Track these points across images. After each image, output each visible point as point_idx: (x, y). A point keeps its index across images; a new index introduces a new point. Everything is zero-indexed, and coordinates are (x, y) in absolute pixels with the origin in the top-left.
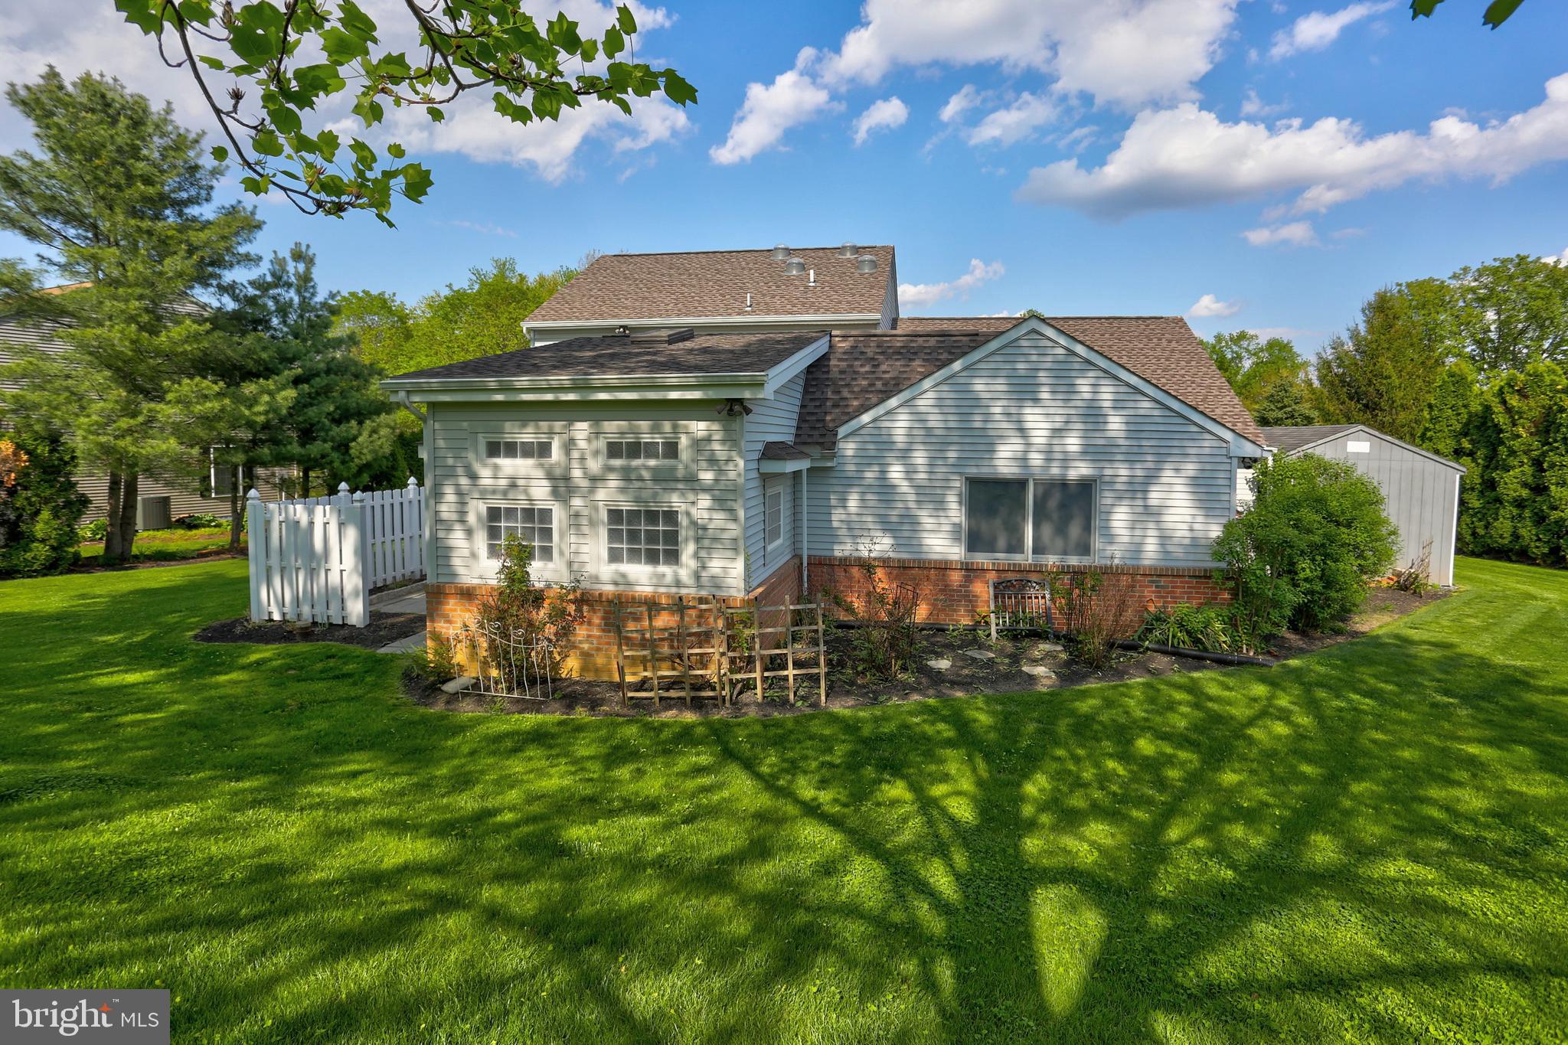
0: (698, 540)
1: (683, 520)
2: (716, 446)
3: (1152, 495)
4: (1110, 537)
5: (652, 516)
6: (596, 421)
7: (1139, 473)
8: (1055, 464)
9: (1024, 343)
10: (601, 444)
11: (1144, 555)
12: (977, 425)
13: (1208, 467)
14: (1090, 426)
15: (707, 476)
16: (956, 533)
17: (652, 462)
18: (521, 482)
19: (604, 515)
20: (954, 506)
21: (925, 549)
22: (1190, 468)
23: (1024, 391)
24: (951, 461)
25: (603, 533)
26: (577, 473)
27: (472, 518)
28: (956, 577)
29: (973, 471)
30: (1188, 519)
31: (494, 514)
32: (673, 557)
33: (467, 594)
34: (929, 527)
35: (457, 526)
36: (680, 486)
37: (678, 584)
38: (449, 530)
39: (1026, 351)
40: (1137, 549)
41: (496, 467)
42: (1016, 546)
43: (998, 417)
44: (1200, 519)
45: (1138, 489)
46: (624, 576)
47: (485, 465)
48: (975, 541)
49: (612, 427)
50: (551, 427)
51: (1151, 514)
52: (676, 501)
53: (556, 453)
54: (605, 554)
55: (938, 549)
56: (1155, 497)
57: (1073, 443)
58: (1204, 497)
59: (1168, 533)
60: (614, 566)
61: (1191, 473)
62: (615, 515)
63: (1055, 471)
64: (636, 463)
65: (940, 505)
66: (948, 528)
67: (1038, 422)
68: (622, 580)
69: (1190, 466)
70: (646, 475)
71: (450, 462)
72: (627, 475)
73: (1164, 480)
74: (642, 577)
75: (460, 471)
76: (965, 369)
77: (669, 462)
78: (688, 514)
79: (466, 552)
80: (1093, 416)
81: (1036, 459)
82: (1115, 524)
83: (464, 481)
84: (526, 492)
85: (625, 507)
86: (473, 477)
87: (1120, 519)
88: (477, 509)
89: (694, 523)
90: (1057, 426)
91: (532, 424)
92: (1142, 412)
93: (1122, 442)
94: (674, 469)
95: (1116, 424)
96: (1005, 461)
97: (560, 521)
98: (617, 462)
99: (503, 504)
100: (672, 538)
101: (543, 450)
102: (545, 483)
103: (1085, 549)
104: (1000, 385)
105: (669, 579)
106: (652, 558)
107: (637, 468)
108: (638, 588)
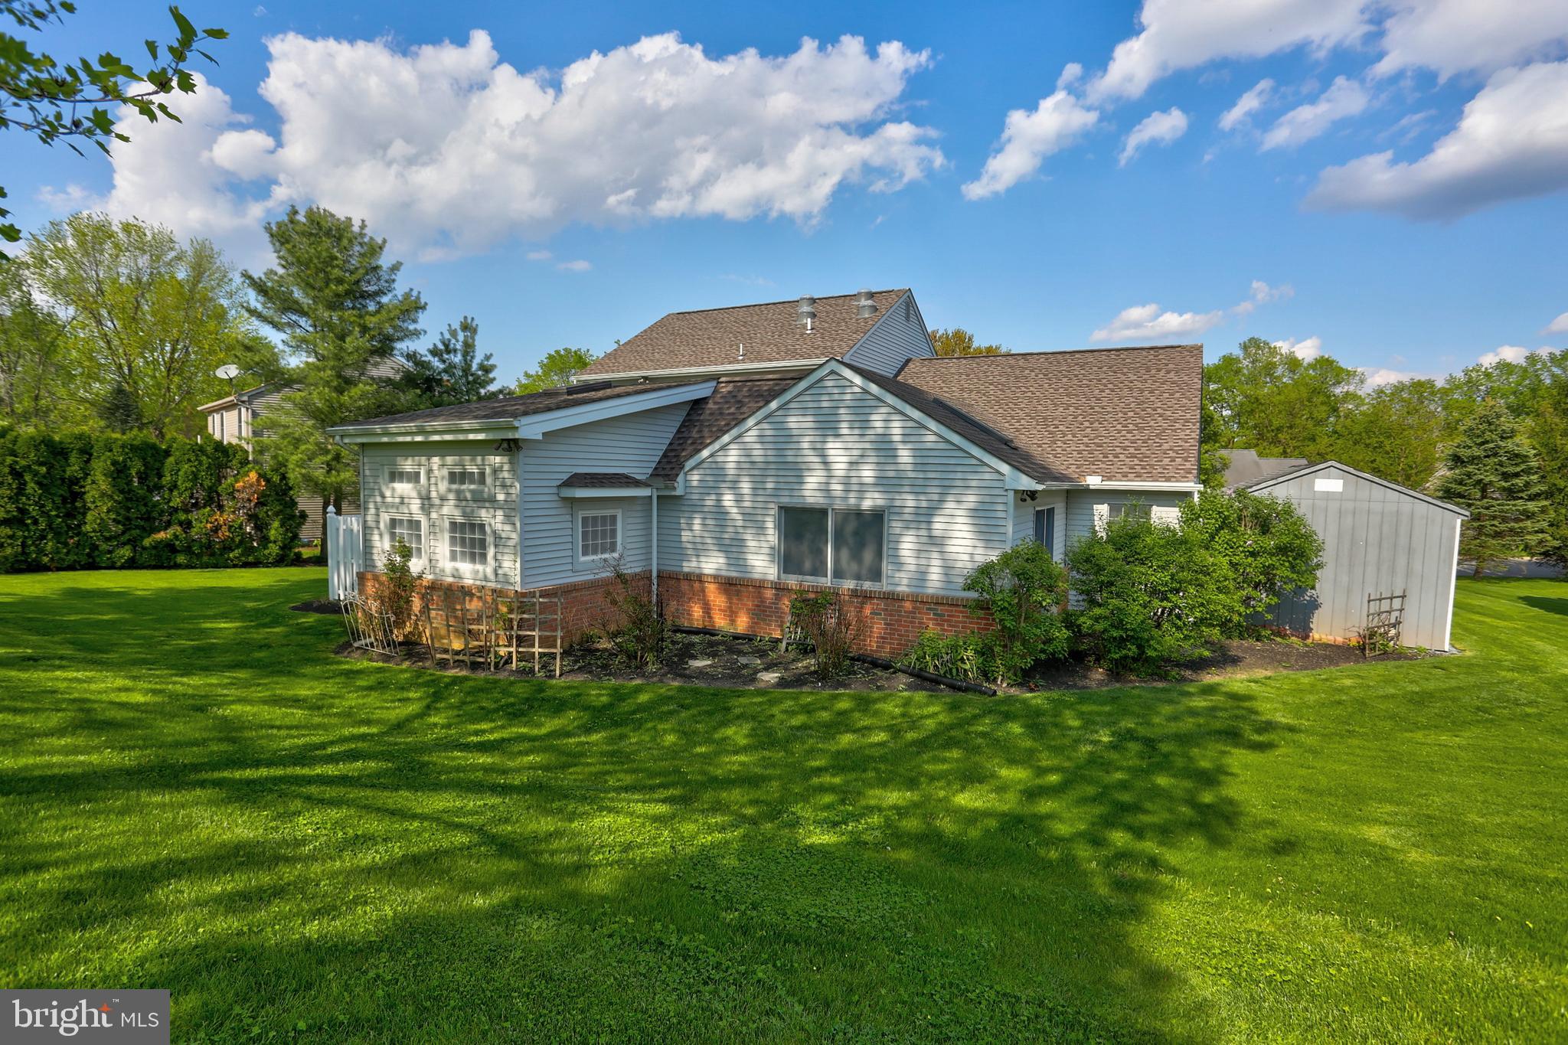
0: (496, 546)
1: (487, 528)
2: (506, 475)
3: (936, 526)
4: (899, 565)
5: (472, 526)
6: (443, 456)
7: (924, 504)
8: (852, 495)
9: (830, 384)
10: (445, 472)
11: (929, 584)
12: (790, 459)
13: (987, 498)
14: (882, 460)
15: (501, 497)
16: (773, 553)
17: (472, 487)
18: (406, 500)
19: (447, 524)
20: (771, 531)
21: (749, 569)
22: (971, 499)
23: (827, 427)
24: (768, 492)
25: (447, 536)
26: (434, 494)
27: (382, 525)
28: (769, 594)
29: (785, 500)
30: (969, 550)
31: (394, 523)
32: (483, 557)
33: (377, 580)
34: (753, 550)
35: (375, 531)
36: (487, 505)
37: (486, 579)
38: (372, 531)
39: (830, 390)
40: (922, 575)
41: (393, 489)
42: (819, 570)
43: (806, 452)
44: (980, 551)
45: (923, 520)
46: (457, 570)
47: (388, 488)
48: (788, 562)
49: (451, 460)
50: (420, 461)
51: (935, 542)
52: (484, 515)
53: (423, 480)
54: (448, 554)
55: (759, 570)
56: (938, 525)
57: (868, 473)
58: (984, 529)
59: (950, 563)
60: (453, 564)
61: (972, 506)
62: (454, 526)
63: (852, 501)
64: (464, 487)
65: (761, 529)
66: (767, 551)
67: (838, 454)
68: (456, 575)
69: (972, 498)
70: (469, 496)
71: (372, 486)
72: (460, 497)
73: (947, 512)
74: (468, 572)
75: (377, 493)
76: (779, 409)
77: (481, 487)
78: (490, 525)
80: (885, 448)
81: (837, 488)
82: (903, 553)
83: (379, 499)
84: (408, 507)
85: (460, 520)
86: (383, 497)
87: (908, 546)
88: (385, 518)
89: (494, 532)
90: (854, 459)
91: (410, 458)
92: (929, 446)
93: (911, 475)
94: (482, 492)
95: (905, 456)
96: (811, 490)
97: (425, 529)
98: (454, 487)
99: (397, 516)
100: (483, 544)
101: (414, 477)
102: (418, 501)
103: (876, 575)
104: (808, 422)
105: (481, 575)
106: (473, 560)
107: (463, 491)
108: (466, 581)
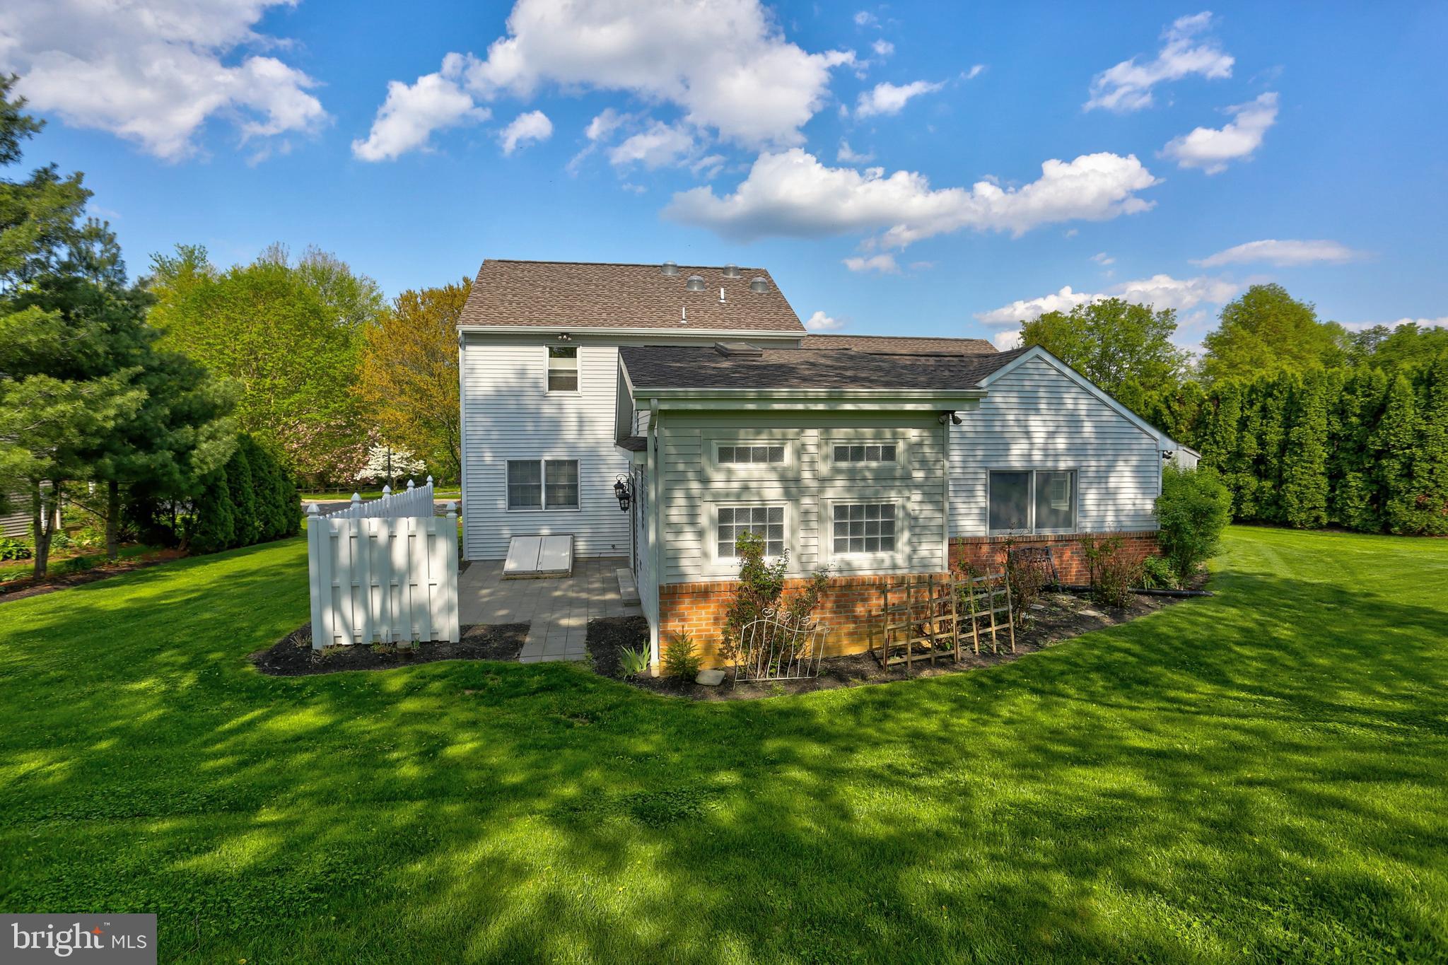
0: (911, 528)
1: (899, 513)
2: (927, 450)
3: (1111, 480)
4: (1085, 514)
5: (872, 510)
6: (827, 429)
7: (1103, 464)
8: (1051, 458)
9: (1029, 365)
10: (830, 449)
11: (1107, 524)
12: (998, 429)
13: (1145, 458)
14: (1073, 430)
15: (919, 475)
16: (982, 516)
17: (874, 464)
18: (753, 485)
19: (831, 512)
20: (981, 493)
21: (960, 529)
22: (1134, 461)
23: (1029, 404)
24: (979, 458)
25: (830, 527)
26: (807, 475)
27: (703, 521)
28: (985, 549)
29: (995, 466)
30: (1132, 496)
31: (725, 515)
32: (889, 544)
33: (704, 593)
34: (962, 511)
35: (687, 528)
36: (898, 483)
37: (895, 567)
38: (679, 532)
39: (1031, 371)
40: (1101, 521)
41: (729, 471)
42: (1022, 524)
43: (1012, 423)
44: (1140, 496)
45: (1102, 477)
46: (848, 564)
47: (718, 470)
48: (995, 520)
49: (841, 434)
50: (784, 434)
51: (1109, 495)
52: (895, 498)
53: (788, 458)
54: (831, 546)
55: (969, 528)
56: (1113, 482)
57: (1061, 443)
58: (1141, 480)
59: (1121, 507)
60: (839, 556)
61: (1134, 463)
62: (840, 511)
63: (1050, 464)
64: (862, 464)
65: (971, 493)
66: (976, 511)
67: (1038, 427)
68: (849, 566)
69: (1134, 458)
70: (868, 475)
71: (681, 467)
72: (852, 475)
73: (1118, 468)
74: (863, 563)
75: (691, 475)
76: (990, 385)
77: (887, 463)
78: (904, 507)
79: (696, 553)
80: (1074, 423)
81: (1037, 456)
82: (1088, 502)
83: (695, 486)
84: (759, 494)
85: (850, 503)
86: (705, 481)
87: (1091, 498)
88: (709, 511)
89: (908, 515)
90: (1051, 429)
91: (766, 431)
92: (1104, 419)
93: (1093, 441)
94: (893, 469)
95: (1088, 428)
96: (1015, 458)
97: (792, 519)
98: (843, 465)
99: (734, 506)
100: (889, 527)
101: (775, 455)
102: (777, 484)
103: (1068, 522)
104: (1013, 399)
105: (887, 563)
106: (871, 546)
107: (861, 470)
108: (860, 573)
